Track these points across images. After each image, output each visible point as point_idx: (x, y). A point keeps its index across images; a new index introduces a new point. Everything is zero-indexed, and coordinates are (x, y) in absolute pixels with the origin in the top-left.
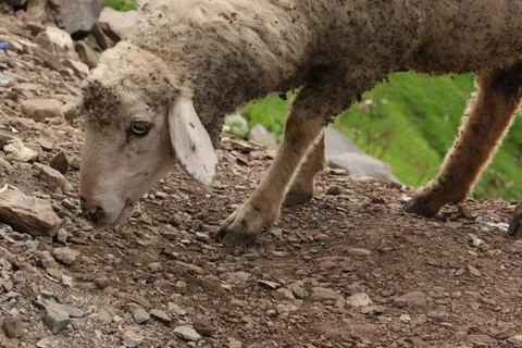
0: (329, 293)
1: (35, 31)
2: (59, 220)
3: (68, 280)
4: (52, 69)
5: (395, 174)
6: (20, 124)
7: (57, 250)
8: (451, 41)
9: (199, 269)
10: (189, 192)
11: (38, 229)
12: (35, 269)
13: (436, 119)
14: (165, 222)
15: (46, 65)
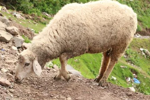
0: (64, 97)
1: (10, 47)
2: (11, 84)
3: (12, 95)
4: (13, 54)
5: (81, 74)
6: (4, 65)
7: (10, 90)
8: (94, 47)
9: (38, 93)
10: (37, 78)
11: (7, 86)
12: (5, 93)
13: (89, 63)
14: (32, 84)
15: (12, 53)
